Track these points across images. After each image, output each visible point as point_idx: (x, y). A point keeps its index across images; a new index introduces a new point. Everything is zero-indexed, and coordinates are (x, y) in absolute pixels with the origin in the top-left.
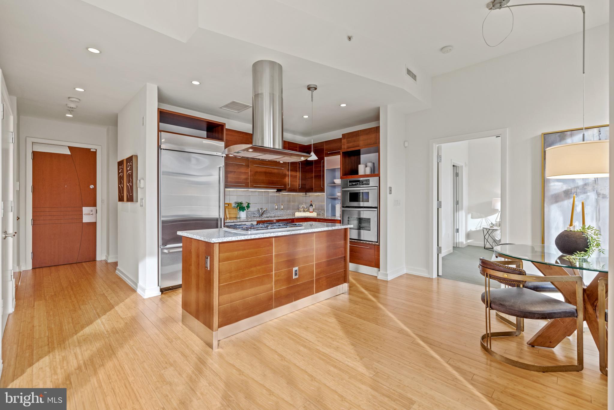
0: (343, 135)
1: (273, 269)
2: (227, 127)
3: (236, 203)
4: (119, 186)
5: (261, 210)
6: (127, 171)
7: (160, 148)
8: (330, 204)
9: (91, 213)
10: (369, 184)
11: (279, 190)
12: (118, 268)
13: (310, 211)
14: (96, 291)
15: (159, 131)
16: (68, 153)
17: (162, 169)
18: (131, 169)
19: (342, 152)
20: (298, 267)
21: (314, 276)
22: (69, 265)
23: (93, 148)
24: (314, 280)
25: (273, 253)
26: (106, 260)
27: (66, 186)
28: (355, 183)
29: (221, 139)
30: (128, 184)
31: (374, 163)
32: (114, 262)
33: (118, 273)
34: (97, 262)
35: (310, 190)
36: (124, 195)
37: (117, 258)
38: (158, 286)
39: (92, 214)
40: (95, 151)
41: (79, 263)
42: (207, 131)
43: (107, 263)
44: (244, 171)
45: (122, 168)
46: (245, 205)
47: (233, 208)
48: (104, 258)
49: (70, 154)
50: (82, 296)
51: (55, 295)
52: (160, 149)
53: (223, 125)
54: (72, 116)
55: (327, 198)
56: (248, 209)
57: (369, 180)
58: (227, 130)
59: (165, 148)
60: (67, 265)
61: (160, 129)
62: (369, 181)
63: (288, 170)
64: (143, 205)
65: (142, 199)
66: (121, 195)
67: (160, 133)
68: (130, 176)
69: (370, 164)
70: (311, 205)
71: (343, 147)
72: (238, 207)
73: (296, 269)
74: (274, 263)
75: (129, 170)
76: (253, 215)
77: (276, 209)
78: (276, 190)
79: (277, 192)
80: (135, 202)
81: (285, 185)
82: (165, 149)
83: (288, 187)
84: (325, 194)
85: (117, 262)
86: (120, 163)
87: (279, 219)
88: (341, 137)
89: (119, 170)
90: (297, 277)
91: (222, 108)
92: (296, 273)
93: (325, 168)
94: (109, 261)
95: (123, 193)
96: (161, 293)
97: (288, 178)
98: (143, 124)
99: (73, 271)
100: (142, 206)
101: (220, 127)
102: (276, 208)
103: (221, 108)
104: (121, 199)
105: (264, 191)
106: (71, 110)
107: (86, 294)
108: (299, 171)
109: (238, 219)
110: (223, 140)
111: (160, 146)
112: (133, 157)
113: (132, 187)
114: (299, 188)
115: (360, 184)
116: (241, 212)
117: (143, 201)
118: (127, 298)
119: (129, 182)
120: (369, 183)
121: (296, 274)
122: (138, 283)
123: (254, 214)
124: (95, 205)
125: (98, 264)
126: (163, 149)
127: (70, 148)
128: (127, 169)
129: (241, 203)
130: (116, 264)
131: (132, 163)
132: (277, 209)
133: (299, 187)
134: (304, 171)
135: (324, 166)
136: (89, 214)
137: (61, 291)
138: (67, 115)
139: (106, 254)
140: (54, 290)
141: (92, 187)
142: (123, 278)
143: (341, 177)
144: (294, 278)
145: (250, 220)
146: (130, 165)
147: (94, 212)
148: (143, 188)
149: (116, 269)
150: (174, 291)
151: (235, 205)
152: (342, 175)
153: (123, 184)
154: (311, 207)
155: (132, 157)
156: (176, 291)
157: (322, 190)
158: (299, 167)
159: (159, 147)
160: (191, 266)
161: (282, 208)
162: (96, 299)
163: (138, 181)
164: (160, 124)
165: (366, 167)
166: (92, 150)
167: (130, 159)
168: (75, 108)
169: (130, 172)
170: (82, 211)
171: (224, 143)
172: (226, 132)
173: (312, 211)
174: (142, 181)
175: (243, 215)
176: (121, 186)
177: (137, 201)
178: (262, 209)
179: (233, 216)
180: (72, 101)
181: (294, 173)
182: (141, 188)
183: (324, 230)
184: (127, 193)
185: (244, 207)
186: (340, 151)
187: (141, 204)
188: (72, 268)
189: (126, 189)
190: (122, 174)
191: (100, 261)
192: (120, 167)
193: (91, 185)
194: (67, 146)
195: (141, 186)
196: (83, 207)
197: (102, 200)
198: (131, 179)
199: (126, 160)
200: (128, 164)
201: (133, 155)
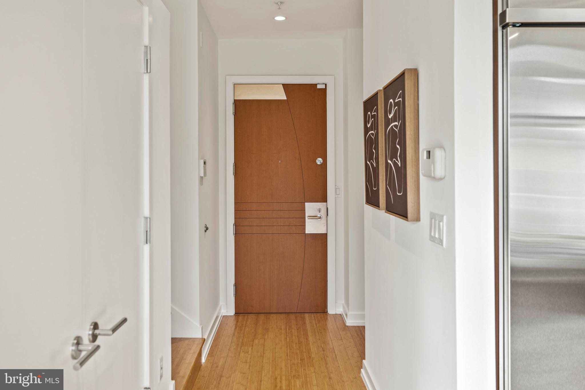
4: (366, 164)
6: (388, 122)
7: (502, 21)
9: (319, 216)
16: (282, 96)
18: (401, 116)
22: (284, 316)
23: (321, 81)
26: (343, 315)
27: (280, 162)
30: (389, 161)
32: (358, 327)
33: (364, 379)
34: (329, 316)
36: (378, 189)
37: (363, 317)
39: (321, 218)
40: (323, 87)
41: (299, 315)
43: (345, 324)
45: (373, 116)
48: (340, 311)
49: (285, 98)
52: (500, 28)
54: (284, 19)
59: (519, 21)
64: (440, 240)
65: (436, 217)
66: (372, 188)
68: (398, 138)
75: (394, 119)
80: (411, 221)
85: (365, 328)
86: (370, 104)
89: (366, 122)
94: (349, 322)
95: (377, 185)
100: (435, 240)
104: (372, 199)
106: (279, 2)
111: (503, 15)
112: (406, 76)
113: (402, 171)
117: (444, 225)
119: (393, 156)
124: (325, 199)
125: (331, 324)
127: (286, 87)
128: (386, 116)
131: (403, 96)
136: (315, 217)
138: (276, 18)
139: (343, 302)
141: (319, 161)
146: (396, 104)
147: (323, 213)
148: (441, 179)
153: (377, 159)
155: (404, 77)
159: (498, 21)
163: (423, 155)
166: (319, 87)
167: (396, 86)
169: (396, 126)
170: (304, 210)
174: (438, 154)
176: (372, 165)
177: (419, 221)
182: (434, 178)
184: (387, 188)
187: (433, 234)
188: (287, 327)
189: (384, 174)
190: (373, 132)
191: (333, 314)
192: (369, 113)
193: (318, 159)
194: (282, 84)
195: (434, 172)
196: (305, 203)
197: (336, 189)
198: (398, 146)
199: (384, 92)
200: (391, 100)
201: (405, 70)
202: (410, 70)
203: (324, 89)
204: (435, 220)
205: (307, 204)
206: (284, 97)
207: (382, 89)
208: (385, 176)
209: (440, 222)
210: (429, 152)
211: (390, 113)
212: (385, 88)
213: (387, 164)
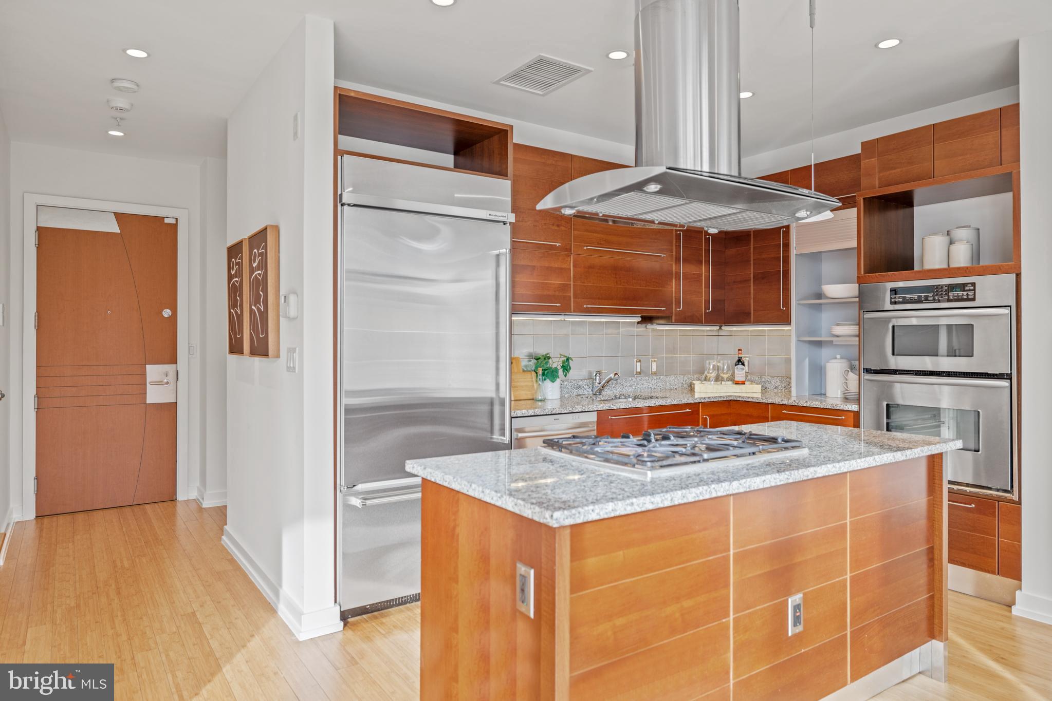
0: (864, 144)
1: (729, 606)
2: (517, 138)
3: (531, 356)
4: (230, 313)
5: (598, 378)
6: (252, 271)
7: (341, 200)
8: (807, 360)
9: (166, 381)
10: (973, 299)
11: (647, 319)
12: (228, 529)
13: (737, 379)
14: (174, 602)
15: (338, 152)
16: (114, 228)
17: (345, 265)
18: (263, 265)
19: (864, 199)
20: (805, 594)
21: (846, 622)
22: (115, 510)
23: (168, 214)
24: (846, 634)
25: (729, 551)
26: (198, 499)
27: (109, 312)
28: (915, 296)
29: (502, 173)
30: (253, 307)
31: (979, 229)
32: (219, 508)
33: (226, 543)
34: (178, 504)
35: (741, 317)
36: (242, 337)
37: (224, 495)
38: (336, 602)
39: (167, 383)
40: (173, 221)
41: (137, 507)
42: (456, 153)
43: (201, 508)
44: (556, 266)
45: (238, 264)
46: (556, 363)
47: (524, 371)
48: (193, 495)
49: (118, 231)
50: (141, 618)
51: (78, 606)
52: (339, 205)
53: (507, 131)
54: (122, 134)
55: (799, 341)
56: (565, 376)
57: (973, 284)
58: (518, 146)
59: (352, 202)
60: (111, 511)
61: (340, 147)
62: (974, 290)
63: (678, 260)
64: (294, 368)
65: (291, 351)
66: (235, 337)
67: (339, 157)
68: (261, 285)
69: (962, 234)
70: (740, 361)
71: (864, 182)
72: (540, 371)
73: (798, 602)
74: (734, 583)
75: (258, 268)
76: (575, 392)
77: (637, 373)
78: (640, 319)
79: (639, 325)
80: (271, 358)
81: (668, 305)
82: (355, 205)
83: (676, 311)
84: (791, 329)
85: (226, 507)
86: (234, 251)
87: (658, 404)
88: (859, 151)
89: (230, 269)
90: (800, 628)
91: (502, 83)
92: (798, 614)
93: (793, 252)
94: (206, 504)
95: (241, 331)
96: (342, 624)
97: (678, 285)
98: (295, 134)
99: (124, 529)
100: (291, 369)
101: (496, 138)
102: (638, 370)
103: (498, 83)
104: (235, 348)
105: (606, 322)
106: (119, 118)
107: (149, 612)
108: (707, 262)
109: (540, 403)
110: (507, 176)
111: (341, 195)
112: (269, 230)
113: (264, 315)
114: (705, 313)
115: (934, 299)
116: (548, 383)
117: (296, 355)
118: (252, 636)
119: (257, 302)
120: (974, 294)
121: (797, 620)
122: (281, 586)
123: (579, 387)
124: (174, 360)
125: (180, 510)
126: (349, 205)
127: (119, 216)
128: (251, 265)
129: (547, 358)
130: (222, 512)
131: (266, 248)
132: (640, 373)
133: (705, 310)
134: (720, 264)
135: (787, 246)
136: (160, 383)
137: (93, 594)
138: (110, 132)
139: (198, 484)
140: (75, 589)
141: (167, 313)
142: (240, 560)
143: (858, 277)
144: (790, 634)
145: (580, 410)
146: (261, 254)
147: (172, 375)
148: (294, 319)
149: (221, 531)
150: (376, 618)
151: (527, 363)
152: (862, 272)
153: (241, 306)
154: (740, 366)
155: (266, 232)
156: (384, 620)
157: (785, 319)
158: (707, 251)
159: (338, 200)
160: (457, 582)
161: (654, 369)
162: (174, 629)
163: (282, 300)
164: (340, 137)
165: (951, 243)
166: (167, 221)
167: (260, 238)
168: (127, 110)
169: (259, 274)
170: (144, 374)
171: (510, 182)
172: (514, 152)
173: (743, 379)
174: (292, 299)
175: (551, 391)
176: (236, 312)
177: (278, 356)
178: (599, 372)
179: (524, 394)
180: (119, 89)
181: (692, 269)
182: (289, 318)
183: (883, 463)
184: (251, 333)
185: (556, 370)
186: (855, 196)
187: (288, 365)
188: (121, 519)
189: (249, 320)
190: (237, 279)
191: (184, 501)
192: (233, 260)
193: (165, 310)
194: (114, 213)
195: (289, 313)
196: (147, 365)
197: (189, 348)
198: (261, 293)
199: (249, 241)
200: (255, 250)
201: (267, 226)
202: (272, 226)
203: (174, 224)
204: (291, 353)
205: (148, 367)
206: (116, 229)
207: (246, 238)
208: (249, 322)
209: (294, 353)
210: (285, 297)
211: (254, 262)
212: (250, 238)
213: (251, 310)
